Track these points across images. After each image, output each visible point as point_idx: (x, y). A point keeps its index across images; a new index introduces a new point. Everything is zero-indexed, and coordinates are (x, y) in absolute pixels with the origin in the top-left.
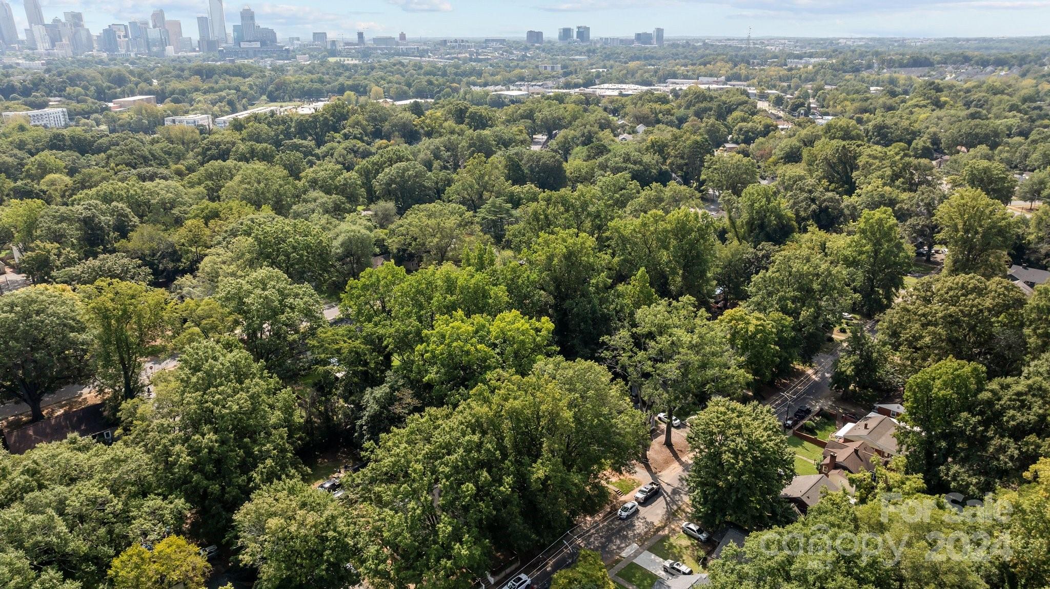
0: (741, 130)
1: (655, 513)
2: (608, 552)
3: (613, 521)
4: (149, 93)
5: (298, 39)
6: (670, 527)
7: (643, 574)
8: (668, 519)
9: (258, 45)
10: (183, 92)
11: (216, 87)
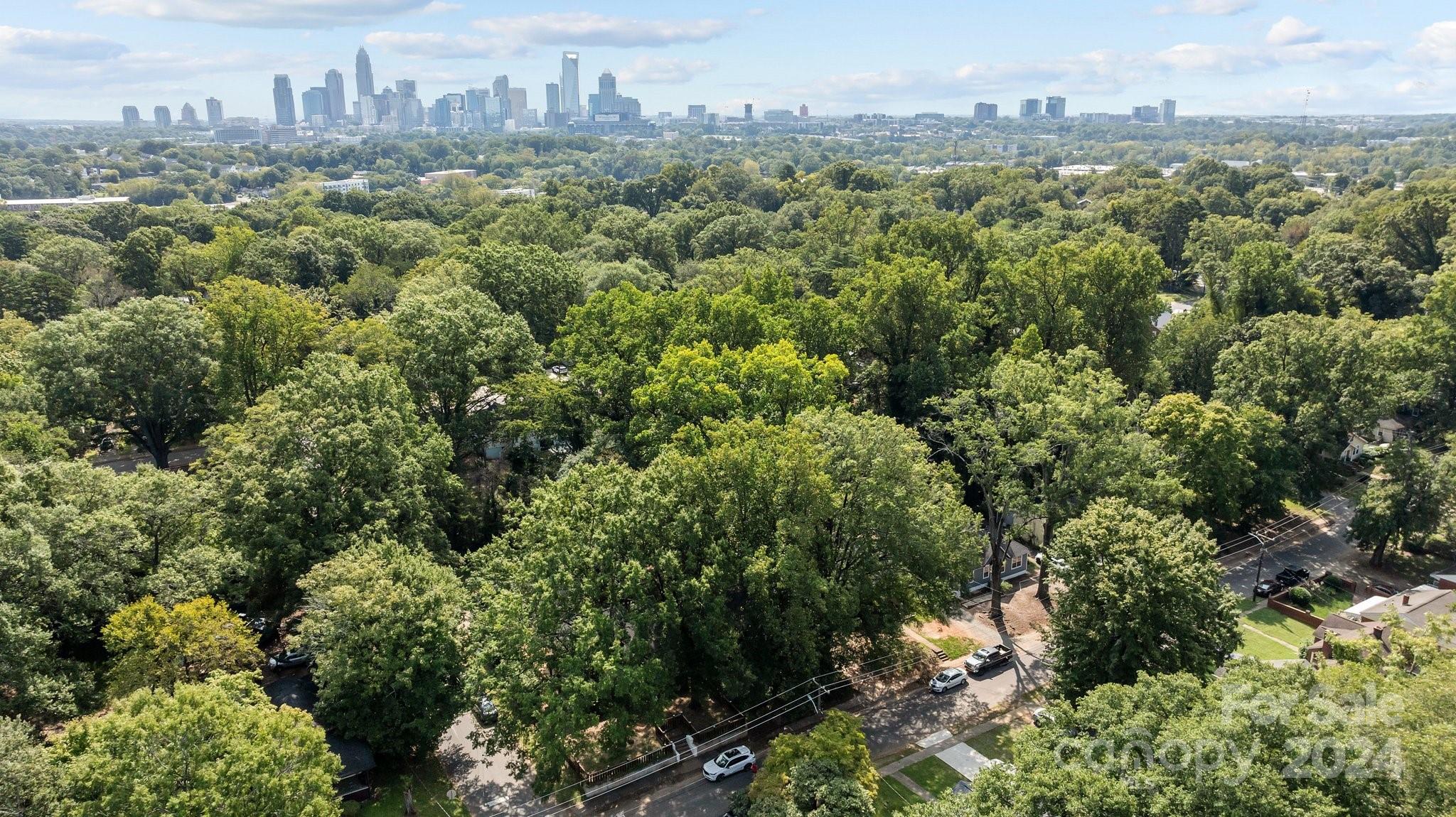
0: (1266, 208)
1: (996, 691)
2: (897, 737)
3: (919, 695)
4: (471, 166)
5: (670, 114)
6: (1014, 714)
7: (947, 777)
8: (1015, 702)
9: (616, 118)
10: (510, 167)
11: (551, 161)
